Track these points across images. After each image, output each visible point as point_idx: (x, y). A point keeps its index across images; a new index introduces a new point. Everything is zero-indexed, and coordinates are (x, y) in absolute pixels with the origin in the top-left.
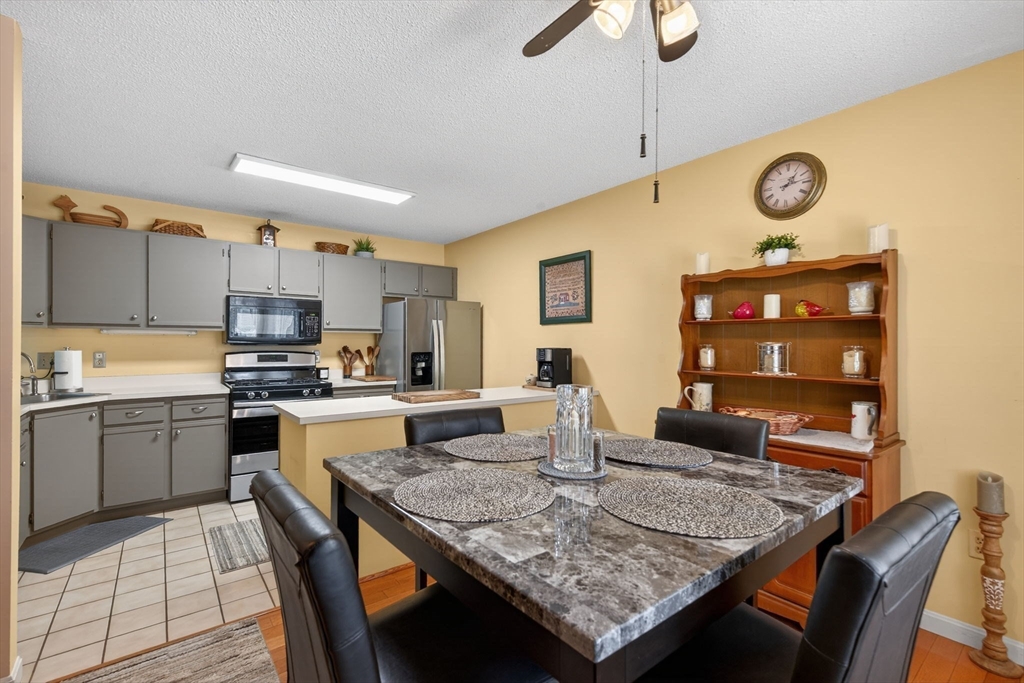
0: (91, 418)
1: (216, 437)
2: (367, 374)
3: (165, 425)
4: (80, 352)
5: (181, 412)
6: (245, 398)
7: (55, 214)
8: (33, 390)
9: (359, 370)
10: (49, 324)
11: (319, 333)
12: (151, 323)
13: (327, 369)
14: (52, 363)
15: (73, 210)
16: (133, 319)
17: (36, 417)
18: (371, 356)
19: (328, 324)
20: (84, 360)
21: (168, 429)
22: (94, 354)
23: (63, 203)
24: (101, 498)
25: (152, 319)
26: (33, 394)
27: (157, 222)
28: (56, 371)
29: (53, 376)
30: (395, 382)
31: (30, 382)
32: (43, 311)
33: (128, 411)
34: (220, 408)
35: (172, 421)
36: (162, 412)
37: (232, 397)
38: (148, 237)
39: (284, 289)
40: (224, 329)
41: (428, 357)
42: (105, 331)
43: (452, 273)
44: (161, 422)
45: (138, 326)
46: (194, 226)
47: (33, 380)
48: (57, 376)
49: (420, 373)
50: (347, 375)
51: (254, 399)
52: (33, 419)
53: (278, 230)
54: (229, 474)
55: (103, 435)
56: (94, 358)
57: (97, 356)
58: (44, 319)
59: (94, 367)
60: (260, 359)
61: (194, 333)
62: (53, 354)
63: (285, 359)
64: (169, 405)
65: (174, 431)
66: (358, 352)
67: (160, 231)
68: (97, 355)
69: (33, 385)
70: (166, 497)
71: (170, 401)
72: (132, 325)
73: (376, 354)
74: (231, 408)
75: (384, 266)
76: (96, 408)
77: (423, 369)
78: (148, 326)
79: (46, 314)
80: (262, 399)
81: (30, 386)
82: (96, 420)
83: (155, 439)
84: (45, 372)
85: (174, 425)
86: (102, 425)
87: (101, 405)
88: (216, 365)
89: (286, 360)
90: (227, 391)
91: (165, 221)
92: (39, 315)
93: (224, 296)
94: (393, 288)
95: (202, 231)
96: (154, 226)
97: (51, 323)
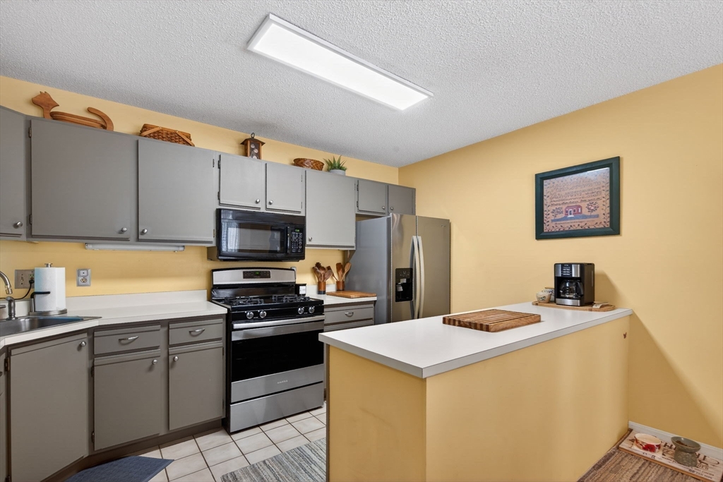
0: (80, 347)
1: (212, 361)
2: (338, 290)
3: (161, 352)
4: (63, 269)
5: (178, 335)
6: (243, 318)
7: (34, 112)
8: (10, 314)
9: (331, 286)
10: (27, 237)
11: (303, 250)
12: (141, 237)
13: (305, 285)
14: (32, 282)
15: (54, 110)
16: (122, 231)
17: (13, 352)
18: (340, 273)
19: (310, 240)
20: (68, 278)
21: (164, 355)
22: (79, 271)
23: (43, 102)
24: (92, 439)
25: (143, 233)
26: (10, 318)
27: (145, 127)
28: (36, 289)
29: (33, 296)
30: (375, 299)
31: (7, 304)
32: (21, 220)
33: (121, 337)
34: (218, 329)
35: (169, 346)
36: (158, 337)
37: (230, 318)
38: (138, 141)
39: (270, 203)
40: (214, 244)
41: (410, 273)
42: (90, 246)
43: (411, 193)
44: (157, 348)
45: (127, 239)
46: (184, 134)
47: (10, 301)
48: (37, 297)
49: (401, 289)
50: (321, 291)
51: (254, 320)
52: (9, 355)
53: (263, 144)
54: (228, 402)
55: (93, 367)
56: (79, 275)
57: (82, 274)
58: (22, 230)
59: (78, 285)
60: (246, 276)
61: (182, 249)
62: (33, 271)
63: (267, 275)
64: (166, 329)
65: (171, 358)
66: (329, 268)
67: (149, 136)
68: (82, 272)
69: (10, 308)
70: (163, 432)
71: (167, 324)
72: (121, 238)
73: (346, 271)
74: (229, 330)
75: (358, 184)
76: (85, 335)
77: (403, 285)
78: (138, 240)
79: (25, 224)
80: (261, 320)
81: (7, 309)
82: (85, 350)
83: (151, 368)
84: (23, 292)
85: (172, 350)
86: (93, 355)
87: (91, 332)
88: (202, 282)
89: (269, 277)
90: (224, 311)
91: (152, 127)
92: (16, 226)
93: (215, 209)
94: (366, 206)
95: (191, 140)
96: (142, 131)
97: (30, 235)
